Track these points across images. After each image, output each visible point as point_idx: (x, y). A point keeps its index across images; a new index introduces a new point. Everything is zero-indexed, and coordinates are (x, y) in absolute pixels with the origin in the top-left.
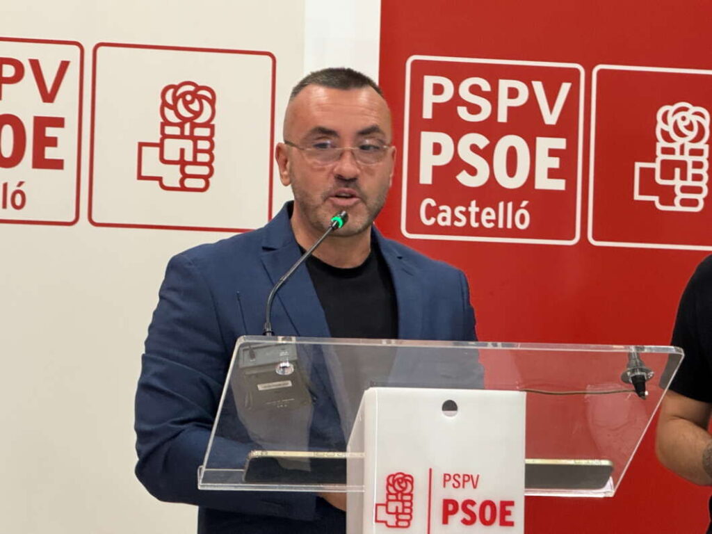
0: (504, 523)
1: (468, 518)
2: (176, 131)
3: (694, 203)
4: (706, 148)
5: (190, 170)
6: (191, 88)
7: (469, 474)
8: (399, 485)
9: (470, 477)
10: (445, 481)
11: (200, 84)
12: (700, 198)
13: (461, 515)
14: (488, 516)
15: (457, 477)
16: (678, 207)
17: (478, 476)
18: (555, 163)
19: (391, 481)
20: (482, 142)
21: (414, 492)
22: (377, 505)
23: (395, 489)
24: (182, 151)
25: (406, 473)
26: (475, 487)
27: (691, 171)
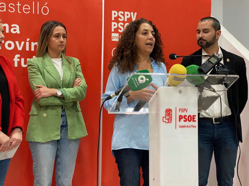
0: (193, 121)
13: (183, 119)
14: (190, 119)
17: (187, 109)
19: (166, 111)
22: (163, 117)
23: (168, 113)
25: (170, 109)
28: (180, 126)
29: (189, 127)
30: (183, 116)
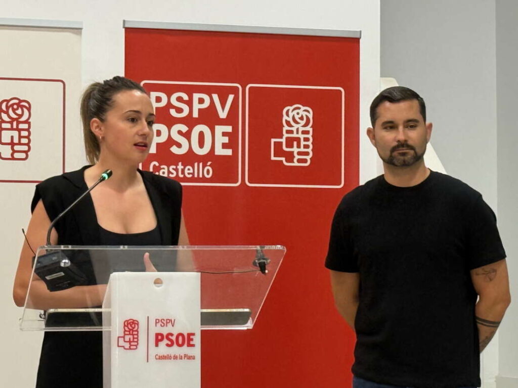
0: (189, 345)
1: (170, 343)
2: (8, 126)
3: (305, 161)
4: (311, 130)
5: (16, 148)
6: (16, 101)
7: (170, 319)
8: (131, 326)
9: (171, 321)
10: (156, 323)
11: (22, 99)
12: (308, 158)
13: (166, 341)
14: (180, 342)
15: (163, 321)
16: (296, 164)
17: (174, 320)
18: (226, 140)
19: (126, 324)
20: (184, 128)
21: (139, 330)
22: (119, 337)
23: (128, 328)
24: (12, 138)
25: (134, 319)
26: (173, 326)
27: (303, 143)
28: (157, 357)
29: (178, 358)
30: (165, 334)
